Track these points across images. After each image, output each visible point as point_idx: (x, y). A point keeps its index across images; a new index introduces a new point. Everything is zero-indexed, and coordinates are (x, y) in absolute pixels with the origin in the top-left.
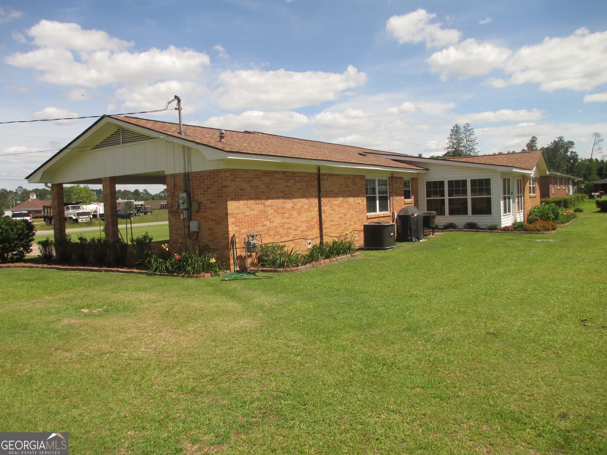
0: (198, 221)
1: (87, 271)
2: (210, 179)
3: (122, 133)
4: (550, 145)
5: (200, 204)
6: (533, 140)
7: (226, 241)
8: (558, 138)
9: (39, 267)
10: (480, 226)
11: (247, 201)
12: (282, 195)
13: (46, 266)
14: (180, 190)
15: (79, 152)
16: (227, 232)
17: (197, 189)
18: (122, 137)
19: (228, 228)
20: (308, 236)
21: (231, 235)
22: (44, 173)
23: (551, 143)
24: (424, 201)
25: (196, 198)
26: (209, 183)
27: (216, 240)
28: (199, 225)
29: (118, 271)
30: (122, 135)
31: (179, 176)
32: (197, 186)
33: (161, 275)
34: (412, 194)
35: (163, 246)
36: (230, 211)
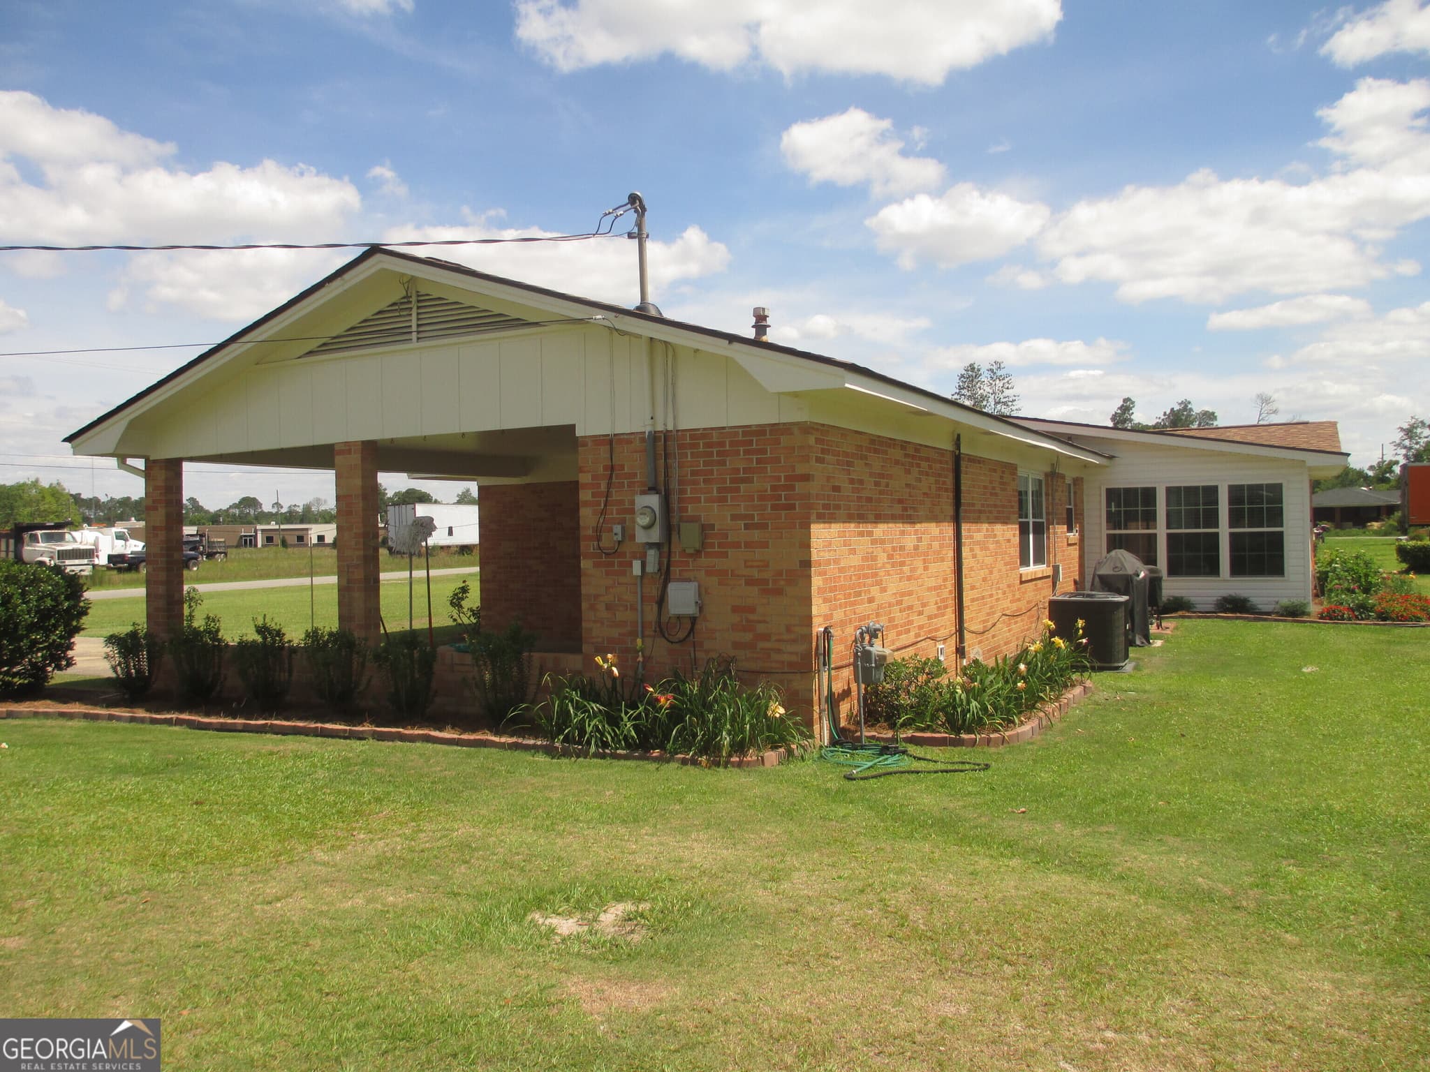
0: (696, 584)
1: (307, 735)
2: (747, 452)
3: (418, 308)
4: (1163, 420)
5: (706, 529)
6: (1127, 406)
7: (801, 648)
8: (1180, 404)
9: (119, 719)
10: (1260, 606)
11: (845, 525)
12: (897, 509)
13: (141, 713)
14: (631, 485)
15: (257, 364)
16: (808, 620)
17: (695, 483)
18: (418, 319)
19: (810, 605)
20: (937, 630)
21: (818, 628)
22: (132, 425)
23: (1165, 414)
24: (1101, 538)
25: (690, 512)
26: (741, 467)
27: (761, 645)
28: (700, 595)
29: (428, 739)
30: (418, 314)
31: (629, 442)
32: (694, 473)
33: (603, 756)
34: (1076, 519)
35: (599, 659)
36: (814, 557)
